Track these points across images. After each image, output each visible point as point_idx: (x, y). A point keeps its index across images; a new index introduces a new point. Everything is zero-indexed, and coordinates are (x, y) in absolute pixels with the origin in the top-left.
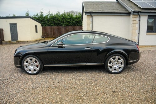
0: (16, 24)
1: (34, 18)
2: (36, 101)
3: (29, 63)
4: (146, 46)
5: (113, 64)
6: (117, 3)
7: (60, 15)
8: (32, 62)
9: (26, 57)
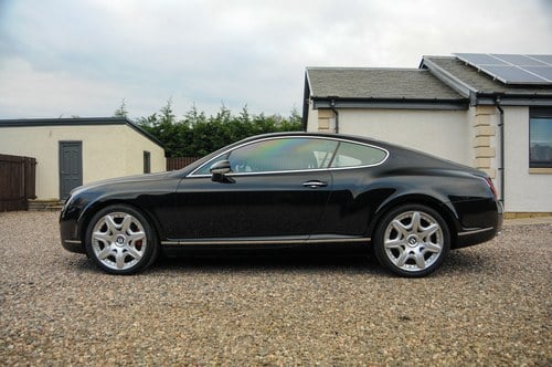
0: (78, 144)
1: (142, 129)
2: (121, 334)
3: (111, 234)
4: (532, 215)
5: (403, 242)
6: (421, 73)
7: (231, 119)
8: (120, 229)
9: (103, 211)
